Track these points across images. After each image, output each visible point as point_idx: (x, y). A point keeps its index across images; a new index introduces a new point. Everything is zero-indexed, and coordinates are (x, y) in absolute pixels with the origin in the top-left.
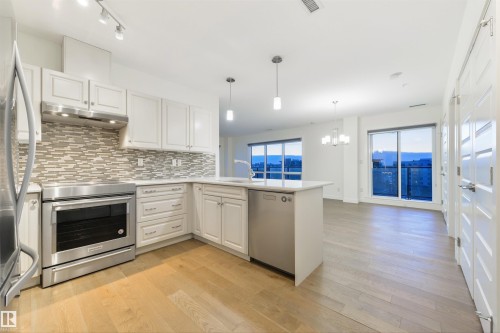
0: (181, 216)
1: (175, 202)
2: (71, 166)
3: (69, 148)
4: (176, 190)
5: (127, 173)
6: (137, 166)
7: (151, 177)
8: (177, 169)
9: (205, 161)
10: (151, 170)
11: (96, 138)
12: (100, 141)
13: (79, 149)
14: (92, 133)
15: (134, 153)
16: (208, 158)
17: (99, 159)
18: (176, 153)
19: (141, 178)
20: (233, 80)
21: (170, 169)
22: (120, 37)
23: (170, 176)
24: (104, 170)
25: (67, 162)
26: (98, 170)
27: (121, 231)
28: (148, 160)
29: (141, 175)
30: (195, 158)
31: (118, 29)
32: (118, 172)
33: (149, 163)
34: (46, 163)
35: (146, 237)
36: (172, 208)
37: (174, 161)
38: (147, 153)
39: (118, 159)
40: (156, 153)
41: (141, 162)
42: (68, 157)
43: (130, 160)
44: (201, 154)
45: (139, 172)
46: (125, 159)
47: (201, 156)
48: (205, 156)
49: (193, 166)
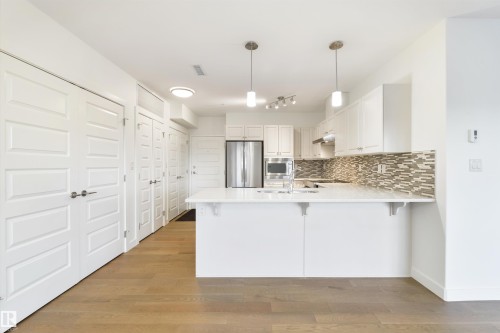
8: (382, 177)
9: (416, 167)
10: (365, 176)
16: (421, 161)
18: (382, 156)
21: (376, 176)
28: (364, 166)
30: (400, 162)
33: (364, 169)
37: (380, 167)
38: (363, 159)
40: (368, 158)
44: (409, 155)
47: (410, 157)
48: (415, 156)
49: (398, 174)
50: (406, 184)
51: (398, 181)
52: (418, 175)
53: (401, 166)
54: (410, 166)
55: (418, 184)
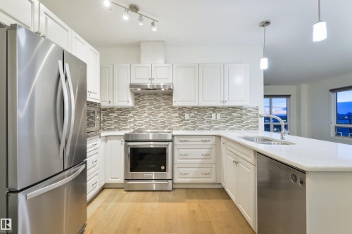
0: (210, 166)
1: (205, 151)
2: (148, 120)
3: (146, 109)
4: (206, 141)
5: (178, 125)
6: (184, 120)
7: (195, 128)
8: (217, 122)
9: (246, 115)
10: (194, 122)
11: (159, 101)
12: (162, 103)
13: (151, 109)
14: (158, 98)
15: (182, 110)
16: (250, 111)
17: (161, 115)
18: (215, 108)
19: (187, 129)
20: (268, 23)
21: (210, 122)
22: (155, 29)
23: (210, 128)
24: (164, 122)
25: (146, 117)
26: (161, 122)
27: (163, 168)
28: (192, 114)
29: (187, 127)
30: (235, 112)
31: (153, 24)
32: (172, 124)
33: (193, 117)
34: (137, 118)
35: (181, 176)
36: (202, 157)
37: (214, 115)
38: (191, 109)
39: (173, 115)
40: (198, 109)
41: (187, 116)
42: (146, 115)
43: (180, 115)
44: (241, 108)
45: (186, 124)
46: (177, 115)
47: (241, 109)
48: (246, 109)
49: (232, 119)
50: (239, 125)
51: (232, 124)
52: (247, 119)
53: (235, 114)
54: (242, 115)
55: (247, 124)
